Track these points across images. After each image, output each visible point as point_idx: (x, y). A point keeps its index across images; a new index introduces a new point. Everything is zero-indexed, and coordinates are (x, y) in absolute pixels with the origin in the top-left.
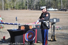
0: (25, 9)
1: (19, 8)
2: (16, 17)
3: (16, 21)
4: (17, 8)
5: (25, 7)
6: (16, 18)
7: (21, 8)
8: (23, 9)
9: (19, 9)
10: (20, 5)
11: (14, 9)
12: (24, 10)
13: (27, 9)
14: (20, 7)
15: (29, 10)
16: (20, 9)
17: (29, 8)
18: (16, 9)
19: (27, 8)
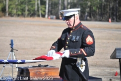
0: (39, 16)
1: (20, 13)
2: (12, 41)
3: (12, 51)
4: (14, 11)
5: (38, 11)
6: (12, 44)
7: (27, 12)
8: (33, 14)
9: (18, 15)
10: (22, 3)
11: (5, 15)
12: (36, 19)
13: (43, 16)
14: (23, 10)
15: (52, 19)
16: (23, 15)
17: (52, 14)
18: (11, 15)
19: (45, 12)
